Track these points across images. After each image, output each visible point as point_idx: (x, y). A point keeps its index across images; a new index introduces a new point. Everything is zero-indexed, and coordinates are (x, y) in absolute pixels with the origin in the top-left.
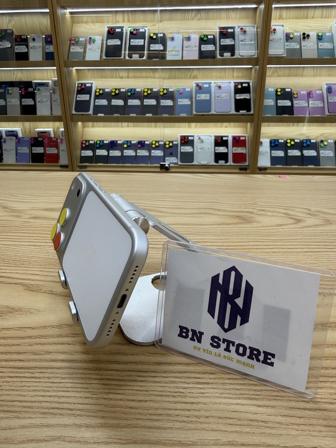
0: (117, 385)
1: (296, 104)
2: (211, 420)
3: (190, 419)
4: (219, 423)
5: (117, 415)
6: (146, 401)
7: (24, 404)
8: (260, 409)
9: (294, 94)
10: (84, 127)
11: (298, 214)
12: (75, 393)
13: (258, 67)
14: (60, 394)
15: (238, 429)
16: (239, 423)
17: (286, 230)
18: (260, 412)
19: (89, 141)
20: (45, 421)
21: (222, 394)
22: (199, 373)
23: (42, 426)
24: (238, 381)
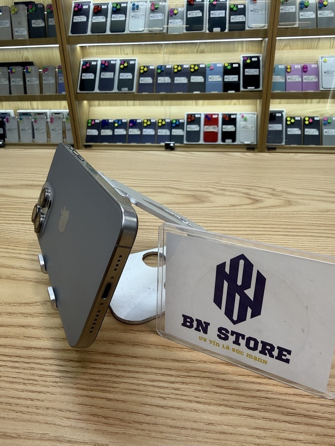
2: (50, 412)
3: (30, 410)
4: (56, 416)
8: (109, 403)
10: (90, 106)
11: (260, 194)
13: (267, 39)
15: (73, 423)
16: (78, 417)
17: (238, 210)
18: (107, 406)
21: (76, 384)
22: (64, 360)
24: (101, 370)
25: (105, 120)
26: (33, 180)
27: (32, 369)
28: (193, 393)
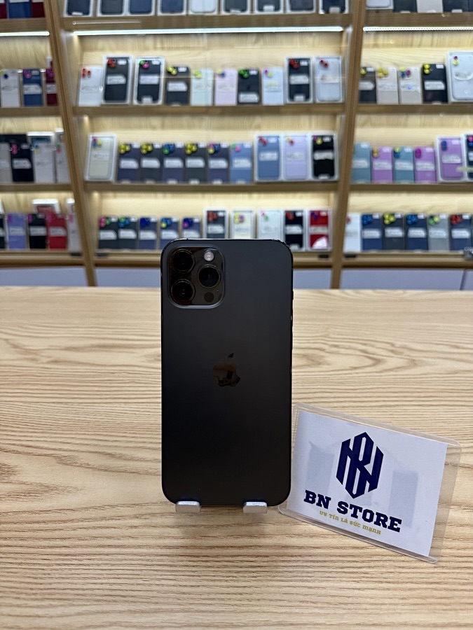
0: (168, 571)
2: (262, 602)
3: (242, 602)
4: (269, 605)
5: (170, 600)
6: (198, 586)
7: (76, 592)
10: (102, 198)
11: (378, 351)
12: (127, 580)
14: (112, 581)
15: (288, 610)
16: (290, 604)
17: (361, 375)
18: (310, 593)
19: (110, 218)
20: (99, 608)
22: (252, 556)
23: (98, 612)
27: (226, 566)
28: (381, 575)
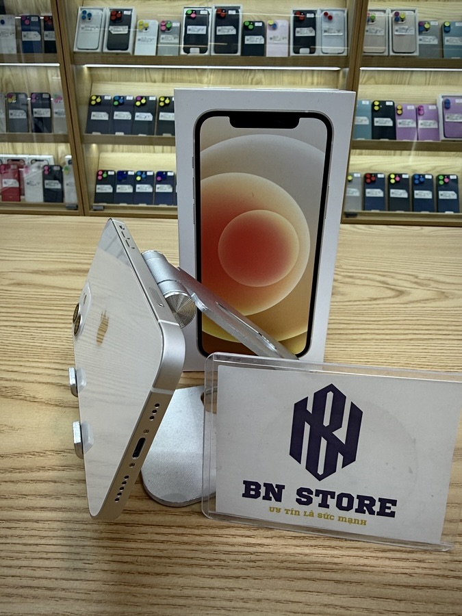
1: (400, 123)
2: (265, 605)
4: (276, 610)
5: (122, 598)
8: (340, 586)
9: (398, 109)
10: (100, 151)
11: (400, 283)
12: (59, 561)
13: (347, 69)
14: (35, 563)
16: (307, 609)
17: (383, 306)
18: (339, 591)
19: (107, 171)
21: (282, 562)
24: (307, 540)
25: (123, 172)
26: (78, 263)
27: (210, 543)
28: (444, 565)
